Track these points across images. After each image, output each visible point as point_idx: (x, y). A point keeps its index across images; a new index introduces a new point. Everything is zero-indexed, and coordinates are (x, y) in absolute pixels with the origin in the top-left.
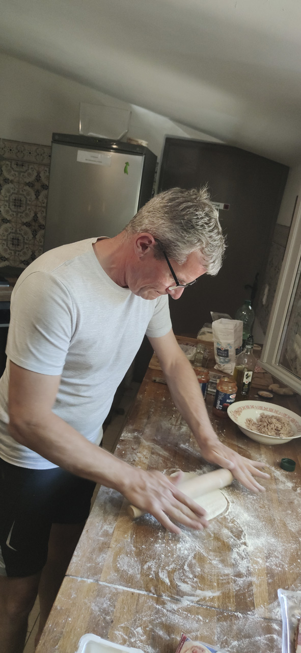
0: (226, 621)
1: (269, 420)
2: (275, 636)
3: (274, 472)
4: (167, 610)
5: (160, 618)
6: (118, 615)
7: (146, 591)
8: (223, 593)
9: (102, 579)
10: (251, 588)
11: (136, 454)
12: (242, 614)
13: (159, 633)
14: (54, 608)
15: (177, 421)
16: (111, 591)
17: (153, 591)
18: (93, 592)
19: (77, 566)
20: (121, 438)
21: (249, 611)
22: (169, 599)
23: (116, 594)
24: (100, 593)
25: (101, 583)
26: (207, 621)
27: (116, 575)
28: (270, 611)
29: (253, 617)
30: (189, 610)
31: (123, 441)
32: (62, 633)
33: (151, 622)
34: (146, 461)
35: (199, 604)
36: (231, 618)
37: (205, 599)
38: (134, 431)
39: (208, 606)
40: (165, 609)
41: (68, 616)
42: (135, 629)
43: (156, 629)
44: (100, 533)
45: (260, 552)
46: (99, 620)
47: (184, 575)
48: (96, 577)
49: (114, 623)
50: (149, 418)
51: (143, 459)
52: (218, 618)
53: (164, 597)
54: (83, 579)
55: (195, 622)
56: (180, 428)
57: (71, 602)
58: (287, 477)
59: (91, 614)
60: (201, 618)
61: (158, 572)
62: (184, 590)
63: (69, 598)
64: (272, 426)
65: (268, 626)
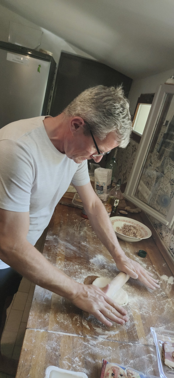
0: (124, 348)
1: (129, 228)
2: (152, 355)
3: (135, 258)
4: (91, 345)
5: (88, 350)
6: (63, 351)
7: (77, 334)
8: (120, 332)
9: (49, 329)
10: (134, 328)
11: (57, 249)
12: (132, 343)
13: (88, 360)
14: (22, 350)
15: (77, 228)
16: (56, 336)
17: (81, 334)
18: (45, 337)
19: (33, 322)
20: (46, 239)
21: (136, 341)
22: (91, 338)
23: (59, 338)
24: (49, 337)
25: (49, 331)
26: (114, 349)
27: (58, 325)
28: (147, 340)
29: (139, 345)
30: (103, 344)
31: (47, 241)
32: (30, 366)
33: (83, 353)
34: (63, 253)
35: (108, 340)
36: (127, 346)
37: (111, 336)
38: (53, 235)
39: (113, 340)
40: (89, 344)
41: (33, 355)
42: (74, 359)
43: (86, 357)
44: (44, 300)
45: (136, 306)
46: (52, 355)
47: (97, 323)
48: (46, 328)
49: (61, 356)
50: (61, 227)
51: (61, 252)
52: (120, 347)
53: (88, 337)
54: (38, 330)
55: (108, 351)
56: (80, 233)
57: (33, 345)
58: (142, 261)
59: (46, 352)
60: (110, 348)
61: (82, 322)
62: (99, 332)
63: (31, 343)
64: (131, 231)
65: (147, 349)
